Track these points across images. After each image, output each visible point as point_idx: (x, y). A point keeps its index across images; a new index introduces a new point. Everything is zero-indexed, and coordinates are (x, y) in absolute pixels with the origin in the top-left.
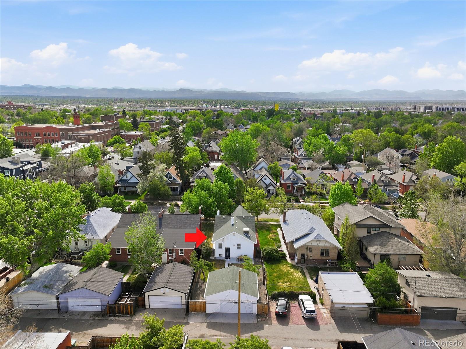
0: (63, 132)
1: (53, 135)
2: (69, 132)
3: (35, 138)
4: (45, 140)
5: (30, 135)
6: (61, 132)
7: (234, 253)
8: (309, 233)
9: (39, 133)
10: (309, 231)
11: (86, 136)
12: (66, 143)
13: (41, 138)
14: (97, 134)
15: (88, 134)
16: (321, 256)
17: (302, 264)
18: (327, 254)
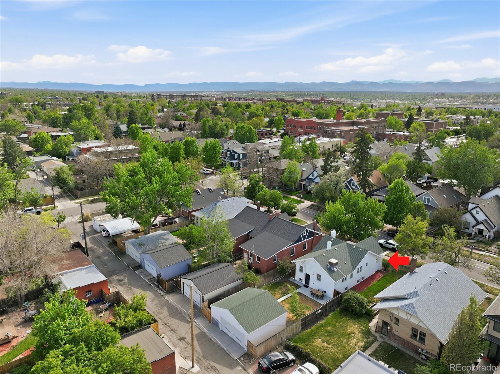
0: (321, 127)
1: (312, 129)
2: (325, 127)
3: (298, 130)
4: (306, 133)
5: (296, 127)
6: (319, 126)
7: (314, 284)
8: (406, 297)
9: (302, 126)
10: (407, 295)
11: (339, 132)
12: (312, 136)
13: (303, 130)
14: (350, 131)
15: (341, 130)
16: (411, 337)
17: (382, 335)
18: (422, 340)
